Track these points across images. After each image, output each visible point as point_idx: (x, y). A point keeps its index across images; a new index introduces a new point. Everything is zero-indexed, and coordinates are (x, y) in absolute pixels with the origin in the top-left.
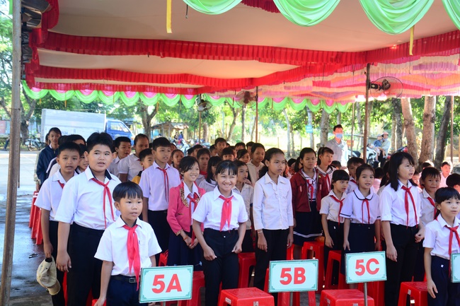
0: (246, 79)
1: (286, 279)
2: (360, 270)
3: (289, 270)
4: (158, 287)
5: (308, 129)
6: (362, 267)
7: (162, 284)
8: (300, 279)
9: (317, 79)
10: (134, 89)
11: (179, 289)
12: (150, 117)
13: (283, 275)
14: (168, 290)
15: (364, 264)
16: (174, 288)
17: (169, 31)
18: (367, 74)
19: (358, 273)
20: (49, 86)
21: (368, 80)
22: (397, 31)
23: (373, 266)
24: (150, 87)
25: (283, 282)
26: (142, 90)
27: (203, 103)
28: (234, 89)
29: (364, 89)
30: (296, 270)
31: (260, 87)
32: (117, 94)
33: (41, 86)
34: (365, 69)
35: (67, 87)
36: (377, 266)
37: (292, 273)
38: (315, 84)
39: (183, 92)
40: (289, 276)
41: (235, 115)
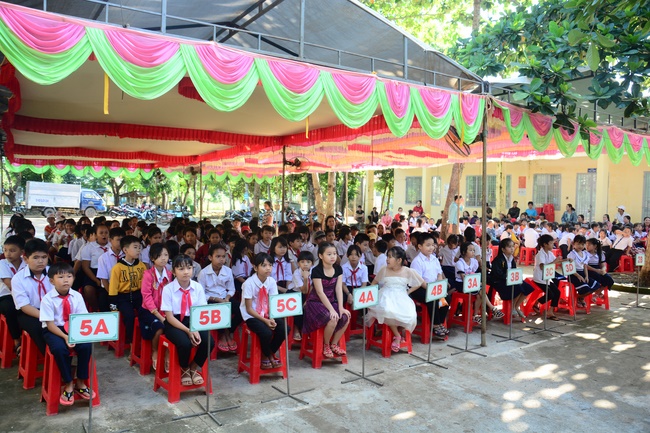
0: (191, 157)
1: (204, 320)
2: (281, 308)
3: (207, 312)
4: (86, 330)
5: (245, 196)
6: (283, 305)
7: (90, 328)
8: (216, 319)
9: (247, 157)
10: (101, 164)
11: (106, 332)
12: (118, 188)
13: (202, 317)
14: (96, 333)
15: (285, 303)
16: (101, 331)
17: (106, 112)
18: (284, 154)
19: (279, 310)
20: (28, 162)
21: (284, 159)
22: (296, 119)
23: (291, 304)
24: (115, 162)
25: (202, 323)
26: (108, 165)
27: (159, 176)
28: (183, 164)
29: (281, 165)
30: (213, 312)
31: (203, 163)
32: (87, 168)
33: (21, 162)
34: (282, 150)
35: (44, 163)
36: (295, 304)
37: (209, 315)
38: (247, 161)
39: (143, 166)
40: (207, 318)
41: (188, 185)
